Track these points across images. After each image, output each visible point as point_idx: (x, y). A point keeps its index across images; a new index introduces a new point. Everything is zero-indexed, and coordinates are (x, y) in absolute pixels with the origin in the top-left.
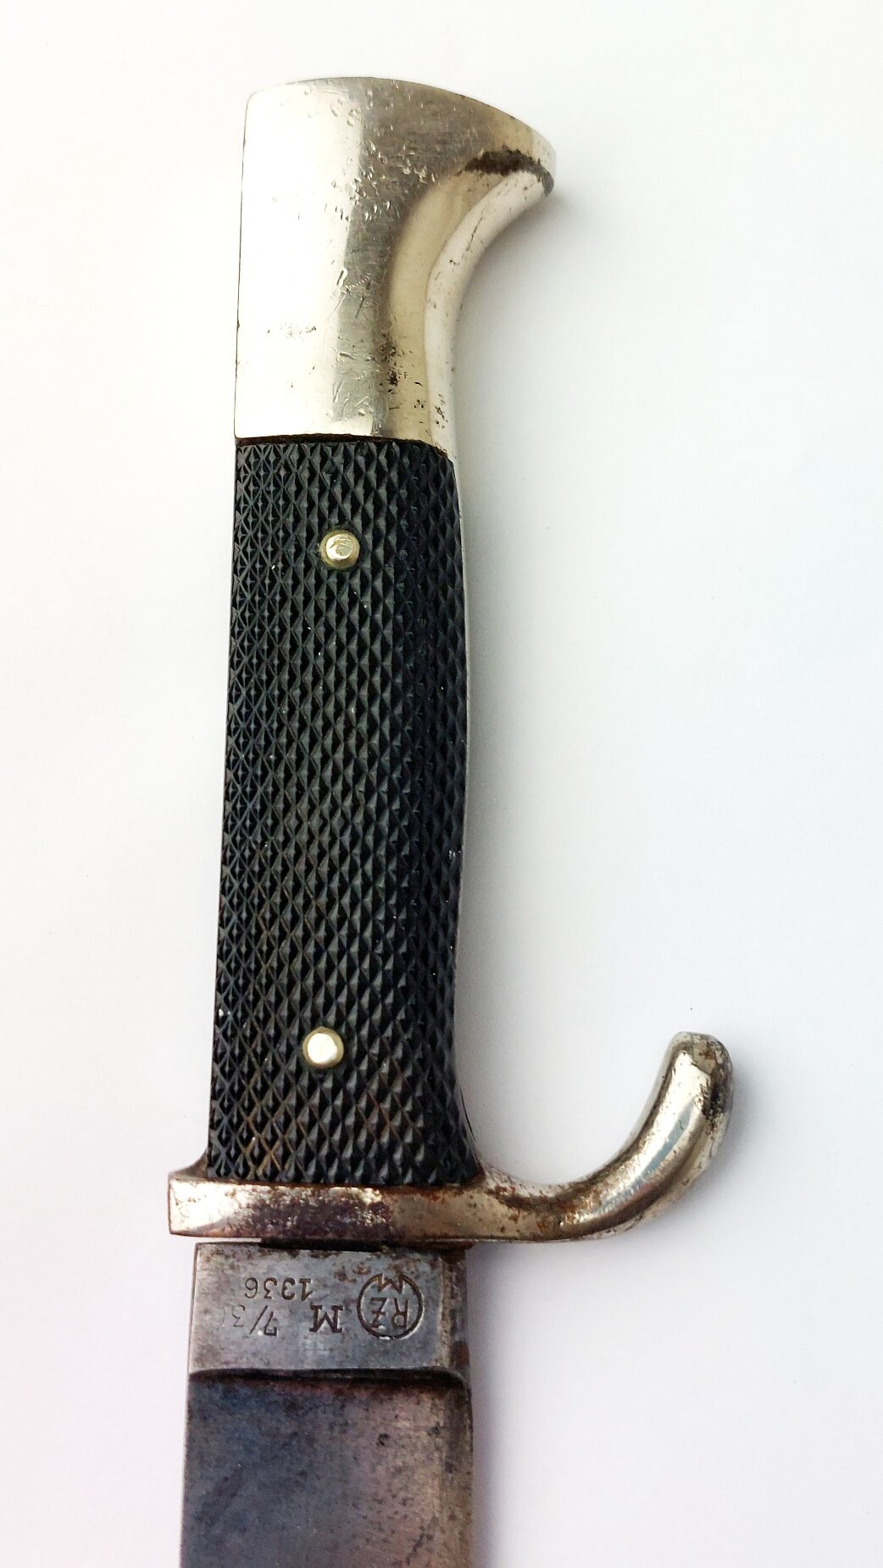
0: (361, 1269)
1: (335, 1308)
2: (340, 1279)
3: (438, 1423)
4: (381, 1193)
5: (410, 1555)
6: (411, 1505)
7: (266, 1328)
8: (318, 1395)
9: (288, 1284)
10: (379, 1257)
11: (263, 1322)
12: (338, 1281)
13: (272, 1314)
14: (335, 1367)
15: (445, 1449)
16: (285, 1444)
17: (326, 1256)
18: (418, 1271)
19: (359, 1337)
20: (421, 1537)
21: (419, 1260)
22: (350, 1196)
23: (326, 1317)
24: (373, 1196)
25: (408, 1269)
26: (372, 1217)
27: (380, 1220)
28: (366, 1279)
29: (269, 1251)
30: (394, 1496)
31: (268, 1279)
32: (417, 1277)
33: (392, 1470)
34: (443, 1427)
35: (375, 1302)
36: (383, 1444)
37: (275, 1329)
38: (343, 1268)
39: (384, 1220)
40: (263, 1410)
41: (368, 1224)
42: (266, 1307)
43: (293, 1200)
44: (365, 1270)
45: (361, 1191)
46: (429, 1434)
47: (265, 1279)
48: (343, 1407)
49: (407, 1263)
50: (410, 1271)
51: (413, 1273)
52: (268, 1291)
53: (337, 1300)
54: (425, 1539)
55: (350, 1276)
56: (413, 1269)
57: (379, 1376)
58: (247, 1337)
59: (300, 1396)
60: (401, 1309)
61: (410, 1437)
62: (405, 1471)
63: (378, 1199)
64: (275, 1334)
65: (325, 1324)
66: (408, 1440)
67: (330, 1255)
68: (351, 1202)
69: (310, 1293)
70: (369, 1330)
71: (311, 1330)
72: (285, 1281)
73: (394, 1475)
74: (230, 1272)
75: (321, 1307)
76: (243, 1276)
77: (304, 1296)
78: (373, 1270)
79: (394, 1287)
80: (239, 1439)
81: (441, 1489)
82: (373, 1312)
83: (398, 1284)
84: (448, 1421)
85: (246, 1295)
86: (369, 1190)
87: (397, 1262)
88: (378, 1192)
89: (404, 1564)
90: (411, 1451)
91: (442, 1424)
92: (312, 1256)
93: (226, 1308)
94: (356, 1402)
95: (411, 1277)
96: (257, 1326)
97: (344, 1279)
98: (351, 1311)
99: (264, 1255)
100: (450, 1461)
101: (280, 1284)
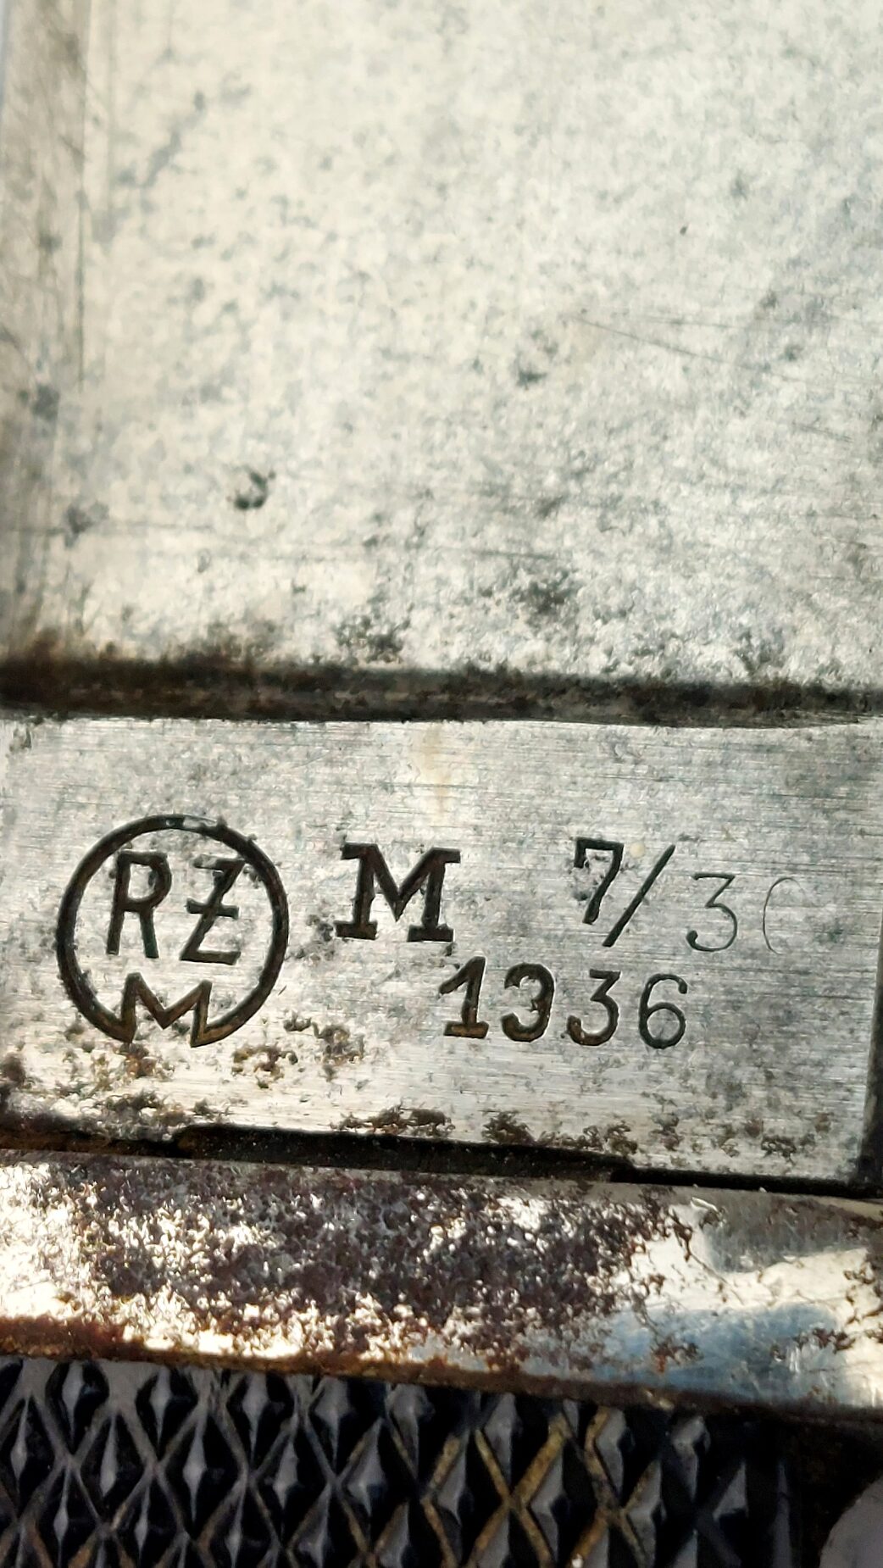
0: (270, 1067)
1: (361, 928)
2: (345, 1033)
3: (69, 544)
4: (117, 1331)
5: (192, 121)
6: (177, 279)
7: (615, 868)
8: (459, 638)
9: (526, 1018)
10: (202, 1109)
11: (623, 890)
12: (351, 1025)
13: (591, 916)
14: (379, 728)
15: (54, 464)
16: (579, 475)
17: (390, 1117)
18: (70, 1055)
19: (286, 827)
20: (151, 181)
21: (64, 1092)
22: (230, 1324)
23: (398, 900)
24: (145, 1321)
25: (102, 1061)
26: (157, 1241)
27: (129, 1232)
28: (250, 1033)
29: (595, 1142)
30: (230, 307)
31: (597, 1040)
32: (74, 1031)
33: (227, 392)
34: (52, 532)
35: (226, 949)
36: (258, 480)
37: (580, 862)
38: (330, 1073)
39: (113, 1227)
40: (649, 589)
41: (171, 1217)
42: (609, 942)
43: (438, 1322)
44: (253, 1060)
45: (188, 1340)
46: (102, 510)
47: (613, 1041)
48: (378, 599)
49: (105, 1085)
50: (97, 1053)
51: (88, 1049)
52: (600, 997)
53: (357, 959)
54: (141, 173)
55: (308, 1041)
56: (84, 1059)
57: (243, 698)
58: (684, 838)
59: (518, 638)
60: (131, 925)
61: (165, 499)
62: (192, 390)
63: (129, 1307)
64: (583, 844)
65: (399, 873)
66: (171, 489)
67: (377, 1123)
68: (223, 1302)
69: (446, 988)
70: (247, 849)
71: (454, 857)
72: (538, 1029)
73: (227, 376)
74: (743, 1074)
75: (415, 935)
76: (695, 1058)
77: (471, 974)
78: (227, 1060)
79: (152, 1003)
80: (737, 490)
81: (79, 333)
82: (232, 913)
83: (140, 1011)
84: (38, 555)
85: (683, 989)
86: (157, 1342)
87: (139, 1086)
88: (128, 1334)
89: (211, 93)
90: (164, 456)
91: (57, 543)
92: (439, 1119)
93: (760, 941)
94: (335, 618)
95: (93, 1034)
96: (646, 873)
97: (328, 1034)
98: (313, 920)
99: (617, 1133)
100: (41, 422)
101: (556, 1023)
